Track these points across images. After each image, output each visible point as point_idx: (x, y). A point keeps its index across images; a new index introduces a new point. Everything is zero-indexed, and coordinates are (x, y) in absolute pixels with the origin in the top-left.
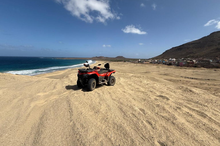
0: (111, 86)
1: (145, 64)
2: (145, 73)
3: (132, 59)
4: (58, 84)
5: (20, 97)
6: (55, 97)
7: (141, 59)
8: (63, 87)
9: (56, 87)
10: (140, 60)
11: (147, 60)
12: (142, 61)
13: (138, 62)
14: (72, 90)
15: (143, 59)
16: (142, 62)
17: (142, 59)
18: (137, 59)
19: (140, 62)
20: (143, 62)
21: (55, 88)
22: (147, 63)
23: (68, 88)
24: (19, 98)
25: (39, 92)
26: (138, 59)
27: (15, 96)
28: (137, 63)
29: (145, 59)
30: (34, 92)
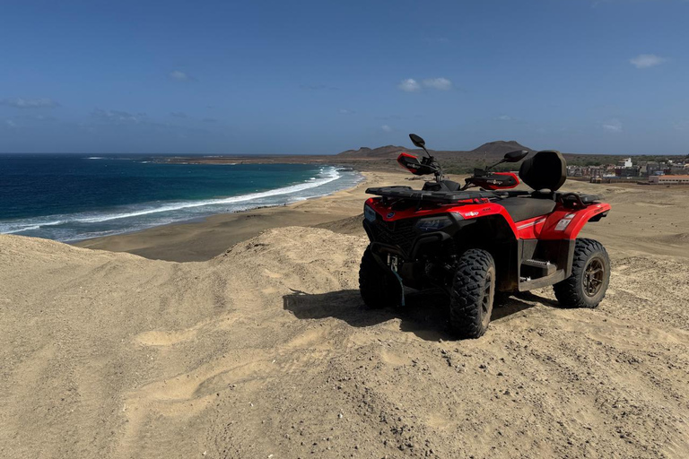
0: (588, 311)
1: (668, 185)
2: (668, 240)
3: (578, 157)
4: (234, 283)
5: (48, 353)
6: (253, 366)
7: (635, 159)
8: (267, 302)
9: (231, 301)
10: (628, 164)
11: (677, 159)
12: (644, 169)
13: (618, 172)
14: (336, 321)
15: (651, 158)
16: (646, 175)
17: (645, 158)
18: (607, 157)
19: (634, 172)
20: (652, 177)
21: (229, 306)
22: (680, 183)
23: (304, 306)
24: (42, 353)
25: (140, 329)
26: (618, 160)
27: (18, 342)
28: (608, 181)
29: (662, 159)
30: (115, 326)
